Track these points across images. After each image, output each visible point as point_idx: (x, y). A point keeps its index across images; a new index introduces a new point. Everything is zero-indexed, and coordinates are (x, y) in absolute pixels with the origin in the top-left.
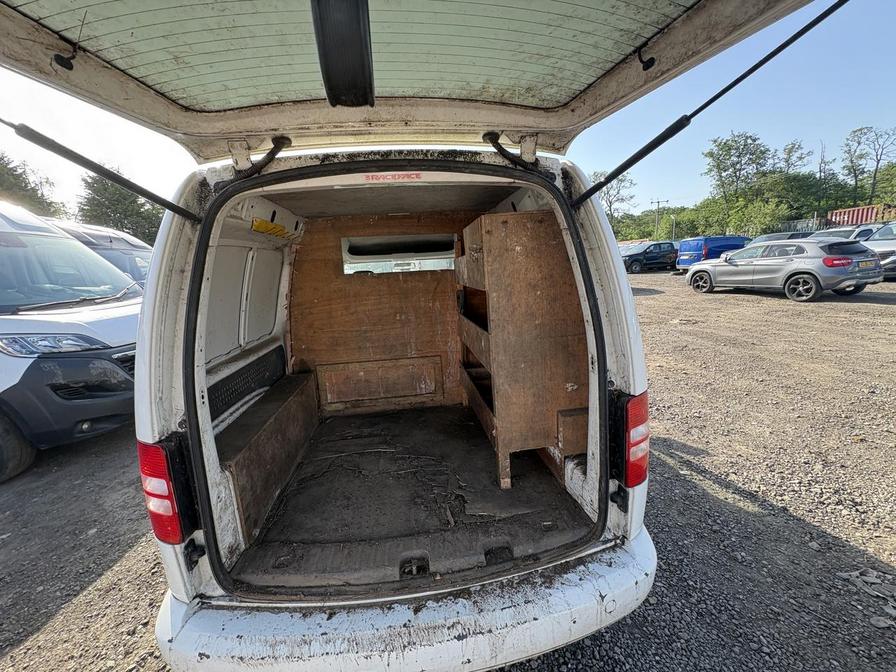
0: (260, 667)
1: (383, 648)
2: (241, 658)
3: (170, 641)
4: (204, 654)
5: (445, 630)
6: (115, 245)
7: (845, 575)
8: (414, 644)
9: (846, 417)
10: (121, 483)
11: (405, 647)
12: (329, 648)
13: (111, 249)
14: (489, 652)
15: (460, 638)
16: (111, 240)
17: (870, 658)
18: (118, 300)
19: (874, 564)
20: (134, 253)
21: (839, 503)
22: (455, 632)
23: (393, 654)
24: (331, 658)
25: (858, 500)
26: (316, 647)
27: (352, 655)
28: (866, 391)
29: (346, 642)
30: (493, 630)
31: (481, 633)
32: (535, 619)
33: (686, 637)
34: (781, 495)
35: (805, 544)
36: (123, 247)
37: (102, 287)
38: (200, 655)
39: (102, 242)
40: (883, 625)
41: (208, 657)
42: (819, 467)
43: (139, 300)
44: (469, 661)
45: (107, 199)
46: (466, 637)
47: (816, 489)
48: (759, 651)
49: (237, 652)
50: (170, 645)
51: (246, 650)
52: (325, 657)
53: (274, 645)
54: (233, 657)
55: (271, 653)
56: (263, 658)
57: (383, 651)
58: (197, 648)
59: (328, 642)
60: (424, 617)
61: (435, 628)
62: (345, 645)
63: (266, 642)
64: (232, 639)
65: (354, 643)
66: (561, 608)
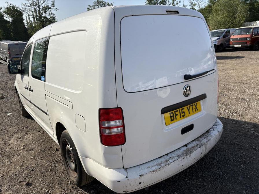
0: (159, 171)
2: (153, 171)
5: (196, 147)
7: (242, 126)
8: (192, 152)
9: (223, 93)
11: (190, 153)
12: (174, 160)
14: (205, 150)
15: (200, 147)
17: (254, 138)
19: (246, 122)
21: (233, 113)
22: (198, 146)
23: (189, 155)
24: (176, 161)
25: (236, 111)
26: (171, 161)
27: (180, 159)
28: (223, 85)
30: (205, 143)
32: (211, 139)
33: (222, 148)
34: (221, 115)
35: (232, 123)
38: (140, 176)
40: (253, 132)
41: (143, 175)
42: (224, 106)
44: (202, 153)
47: (227, 111)
48: (237, 144)
49: (151, 170)
50: (127, 179)
51: (154, 169)
52: (174, 162)
53: (160, 165)
54: (151, 172)
55: (160, 166)
56: (159, 168)
57: (186, 156)
58: (138, 175)
59: (173, 159)
60: (189, 146)
61: (193, 147)
62: (177, 158)
63: (157, 165)
64: (147, 168)
65: (179, 156)
66: (213, 135)
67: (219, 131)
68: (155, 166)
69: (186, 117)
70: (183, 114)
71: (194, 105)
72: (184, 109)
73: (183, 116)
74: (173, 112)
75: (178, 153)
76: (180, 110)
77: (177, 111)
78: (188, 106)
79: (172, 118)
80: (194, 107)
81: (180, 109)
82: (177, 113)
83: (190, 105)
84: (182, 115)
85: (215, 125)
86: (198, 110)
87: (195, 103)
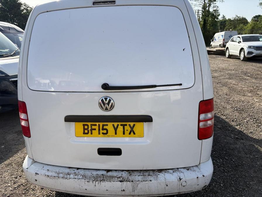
1: (93, 180)
2: (48, 176)
3: (27, 169)
4: (37, 173)
5: (116, 178)
6: (11, 31)
8: (105, 180)
10: (12, 132)
11: (101, 180)
12: (76, 177)
13: (9, 33)
14: (131, 189)
15: (121, 181)
16: (9, 28)
18: (12, 56)
20: (18, 35)
23: (97, 182)
24: (76, 180)
26: (72, 176)
27: (83, 180)
29: (82, 176)
30: (134, 181)
31: (129, 181)
32: (151, 181)
36: (14, 32)
37: (6, 50)
38: (36, 173)
39: (6, 30)
41: (38, 174)
43: (18, 56)
44: (124, 190)
45: (8, 8)
46: (123, 181)
49: (47, 174)
50: (27, 170)
51: (50, 174)
52: (74, 179)
53: (58, 174)
54: (45, 175)
55: (57, 176)
56: (55, 177)
57: (94, 181)
58: (35, 171)
59: (76, 175)
60: (110, 174)
61: (112, 177)
62: (81, 177)
63: (56, 172)
64: (46, 170)
65: (84, 177)
66: (162, 179)
67: (180, 178)
68: (53, 173)
69: (109, 136)
70: (105, 131)
71: (128, 125)
72: (107, 125)
73: (103, 133)
74: (89, 124)
75: (88, 173)
76: (99, 125)
77: (96, 125)
78: (116, 124)
79: (86, 131)
80: (127, 128)
81: (101, 124)
82: (93, 127)
83: (120, 123)
84: (101, 131)
85: (188, 169)
86: (134, 134)
87: (132, 124)
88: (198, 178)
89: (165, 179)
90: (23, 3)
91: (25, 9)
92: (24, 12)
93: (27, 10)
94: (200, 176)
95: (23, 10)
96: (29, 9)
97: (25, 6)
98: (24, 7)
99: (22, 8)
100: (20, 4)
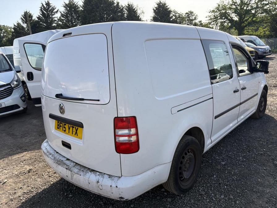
11: (59, 164)
12: (52, 157)
14: (71, 177)
15: (67, 169)
27: (53, 161)
29: (54, 158)
30: (72, 171)
31: (70, 170)
32: (80, 175)
44: (67, 176)
49: (44, 151)
52: (50, 158)
53: (48, 152)
55: (46, 153)
57: (56, 163)
60: (68, 162)
61: (65, 164)
64: (45, 148)
66: (87, 177)
67: (98, 181)
69: (66, 133)
71: (75, 128)
72: (66, 125)
73: (64, 130)
74: (60, 122)
78: (69, 125)
79: (58, 127)
80: (74, 130)
81: (64, 123)
82: (61, 125)
83: (71, 126)
85: (110, 176)
86: (77, 135)
87: (77, 128)
88: (111, 186)
89: (89, 177)
90: (173, 10)
91: (174, 15)
92: (173, 18)
93: (175, 16)
94: (114, 186)
95: (172, 17)
96: (177, 15)
97: (174, 12)
98: (173, 14)
99: (171, 15)
100: (170, 12)
